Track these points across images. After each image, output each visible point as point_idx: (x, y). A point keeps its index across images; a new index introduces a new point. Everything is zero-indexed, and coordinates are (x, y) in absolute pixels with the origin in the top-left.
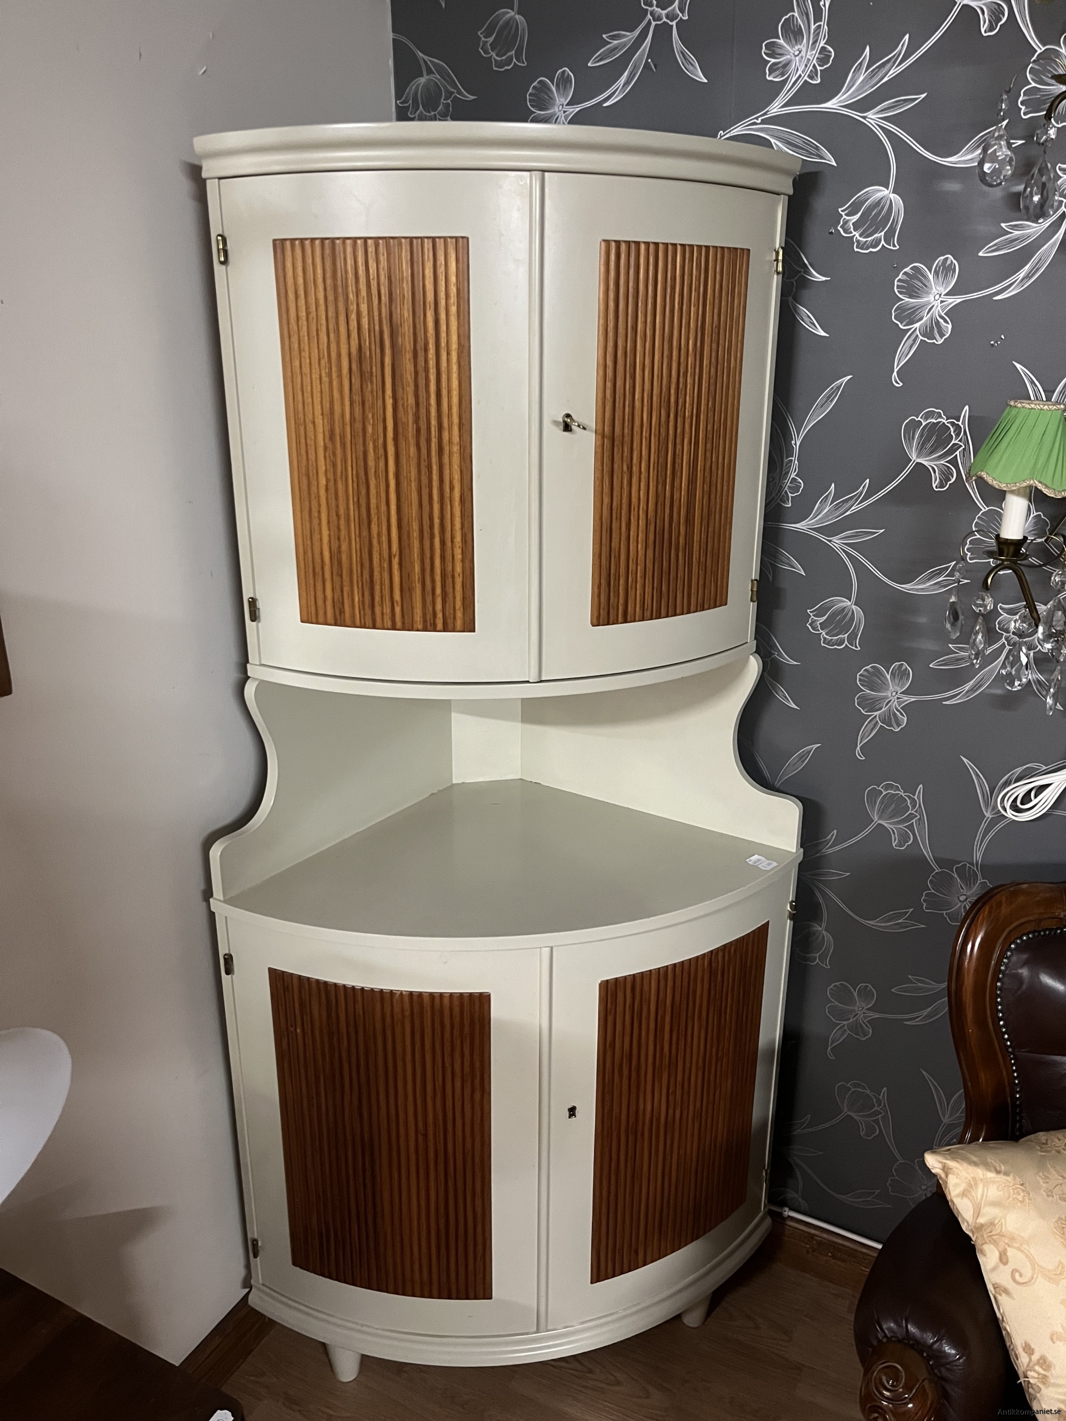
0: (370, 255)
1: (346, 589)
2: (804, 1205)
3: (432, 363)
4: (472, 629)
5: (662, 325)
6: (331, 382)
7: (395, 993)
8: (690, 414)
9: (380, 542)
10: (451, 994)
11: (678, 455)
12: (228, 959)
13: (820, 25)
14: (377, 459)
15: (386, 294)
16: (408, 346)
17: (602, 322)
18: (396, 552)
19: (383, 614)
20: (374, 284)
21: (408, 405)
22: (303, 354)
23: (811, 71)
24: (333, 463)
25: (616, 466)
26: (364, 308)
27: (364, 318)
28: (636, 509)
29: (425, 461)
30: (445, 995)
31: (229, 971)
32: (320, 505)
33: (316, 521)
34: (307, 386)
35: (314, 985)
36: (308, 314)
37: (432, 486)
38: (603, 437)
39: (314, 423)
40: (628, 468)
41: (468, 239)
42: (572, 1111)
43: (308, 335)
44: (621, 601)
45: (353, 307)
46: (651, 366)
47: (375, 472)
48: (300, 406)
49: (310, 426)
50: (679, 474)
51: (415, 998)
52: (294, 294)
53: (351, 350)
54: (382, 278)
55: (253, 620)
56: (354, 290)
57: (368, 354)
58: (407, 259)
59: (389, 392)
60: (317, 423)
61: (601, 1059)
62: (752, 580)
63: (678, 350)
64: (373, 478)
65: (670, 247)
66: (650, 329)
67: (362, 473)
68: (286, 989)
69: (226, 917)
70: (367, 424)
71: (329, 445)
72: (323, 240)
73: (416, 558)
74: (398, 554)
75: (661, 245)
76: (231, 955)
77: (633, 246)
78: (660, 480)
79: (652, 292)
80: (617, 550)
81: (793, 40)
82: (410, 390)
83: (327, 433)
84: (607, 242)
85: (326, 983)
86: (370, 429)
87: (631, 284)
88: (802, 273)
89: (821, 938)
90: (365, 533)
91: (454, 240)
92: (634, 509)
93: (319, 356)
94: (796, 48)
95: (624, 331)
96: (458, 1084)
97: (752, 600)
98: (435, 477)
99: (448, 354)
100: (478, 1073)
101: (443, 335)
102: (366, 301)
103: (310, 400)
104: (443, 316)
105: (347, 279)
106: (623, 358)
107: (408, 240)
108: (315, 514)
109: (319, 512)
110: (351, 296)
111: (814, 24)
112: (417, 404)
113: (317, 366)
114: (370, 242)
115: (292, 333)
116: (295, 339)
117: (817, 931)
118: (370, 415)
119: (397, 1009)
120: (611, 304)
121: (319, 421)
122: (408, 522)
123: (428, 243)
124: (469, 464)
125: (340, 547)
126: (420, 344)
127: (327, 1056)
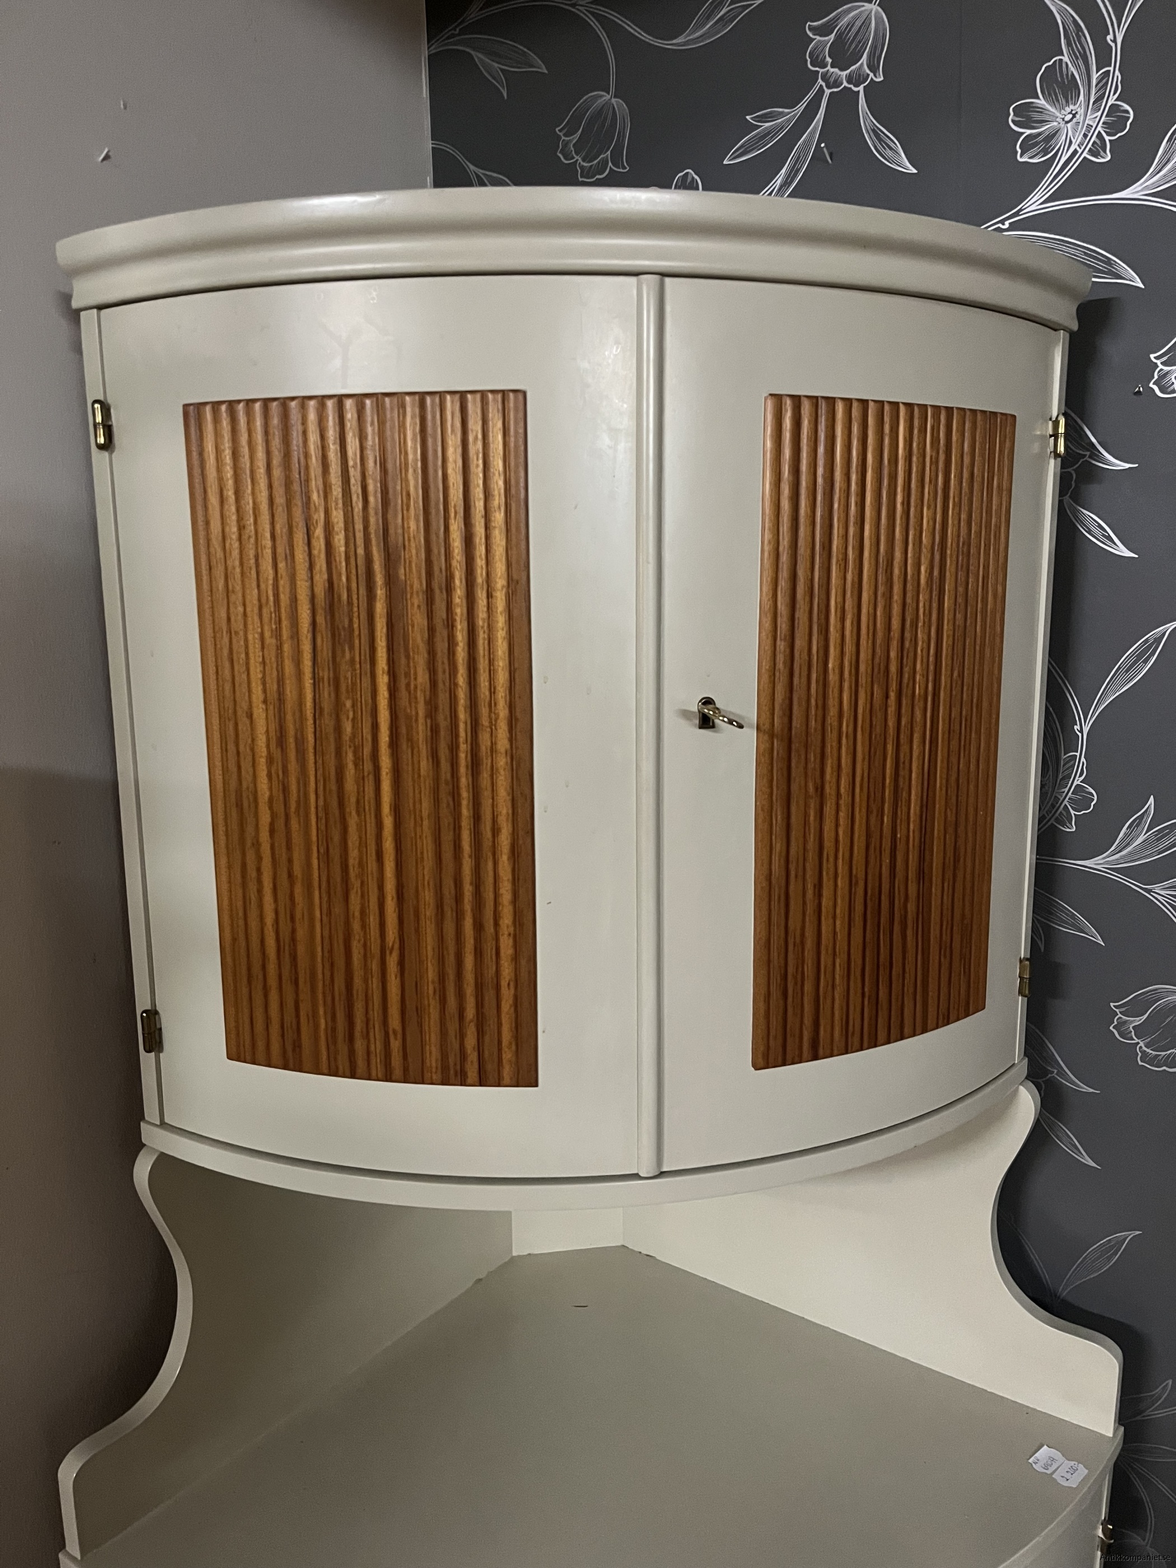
0: (348, 425)
1: (305, 1008)
3: (460, 611)
4: (533, 1081)
5: (874, 540)
6: (279, 648)
8: (922, 692)
9: (364, 926)
11: (904, 763)
13: (1109, 71)
14: (360, 780)
15: (376, 492)
16: (417, 583)
17: (768, 536)
18: (394, 942)
19: (368, 1053)
20: (355, 475)
21: (416, 687)
22: (232, 598)
23: (1094, 142)
24: (283, 784)
25: (794, 787)
26: (338, 517)
27: (337, 534)
28: (831, 859)
29: (447, 783)
32: (259, 858)
33: (252, 887)
34: (238, 653)
36: (241, 528)
37: (460, 827)
38: (772, 736)
39: (250, 716)
40: (816, 789)
41: (524, 393)
43: (242, 564)
44: (808, 1021)
45: (320, 516)
46: (856, 611)
47: (358, 802)
48: (228, 687)
49: (244, 721)
50: (905, 795)
52: (218, 496)
53: (316, 589)
54: (370, 464)
55: (148, 1051)
56: (321, 486)
57: (345, 596)
58: (414, 431)
59: (382, 663)
60: (255, 716)
62: (1021, 961)
63: (902, 583)
64: (354, 813)
65: (887, 407)
66: (853, 548)
67: (334, 803)
70: (343, 718)
71: (277, 754)
72: (266, 402)
73: (430, 953)
74: (397, 946)
75: (871, 404)
77: (823, 406)
78: (874, 808)
79: (857, 484)
80: (798, 933)
81: (1060, 97)
82: (421, 660)
83: (272, 734)
84: (778, 399)
86: (348, 728)
87: (820, 471)
88: (1086, 458)
90: (338, 909)
91: (499, 396)
92: (828, 860)
93: (259, 600)
94: (1068, 110)
95: (809, 551)
97: (1021, 993)
98: (466, 812)
99: (489, 596)
101: (480, 563)
102: (340, 505)
103: (244, 676)
104: (479, 530)
105: (307, 467)
106: (807, 599)
107: (417, 397)
108: (252, 873)
109: (259, 870)
110: (315, 496)
111: (1097, 72)
112: (433, 683)
113: (256, 619)
114: (349, 403)
115: (214, 563)
116: (219, 572)
118: (348, 704)
120: (786, 505)
121: (259, 712)
122: (417, 891)
123: (452, 402)
124: (527, 791)
125: (294, 931)
126: (439, 578)
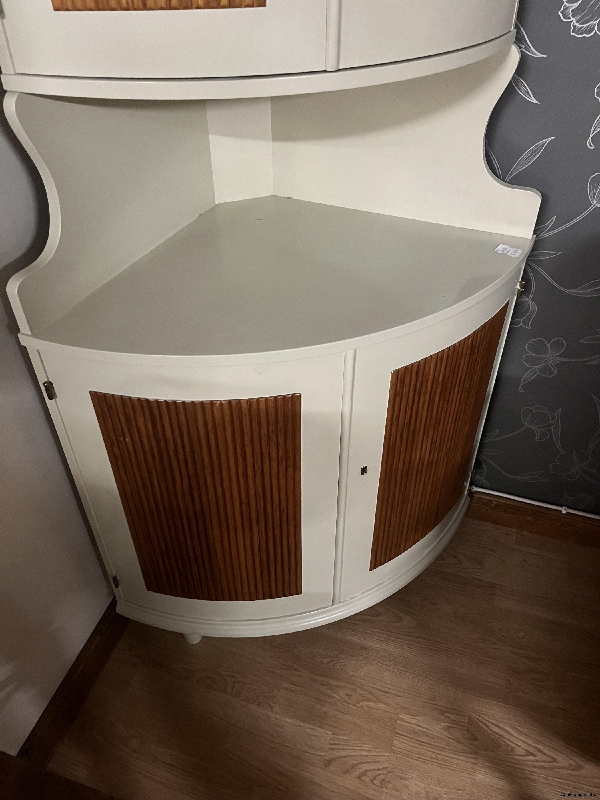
2: (486, 483)
7: (215, 403)
10: (267, 399)
12: (48, 386)
30: (261, 400)
31: (52, 396)
35: (136, 404)
42: (364, 470)
51: (234, 405)
61: (388, 430)
68: (110, 408)
69: (38, 351)
76: (50, 382)
85: (147, 401)
89: (527, 306)
96: (274, 465)
100: (291, 455)
117: (526, 301)
119: (218, 416)
127: (157, 456)
